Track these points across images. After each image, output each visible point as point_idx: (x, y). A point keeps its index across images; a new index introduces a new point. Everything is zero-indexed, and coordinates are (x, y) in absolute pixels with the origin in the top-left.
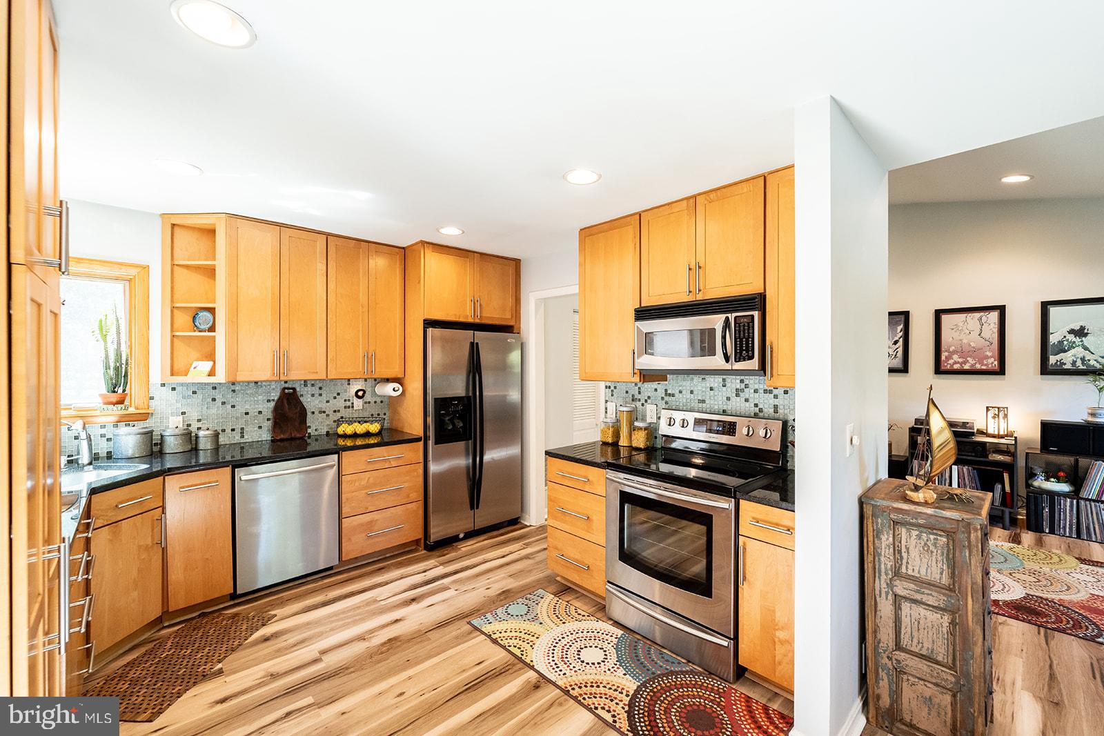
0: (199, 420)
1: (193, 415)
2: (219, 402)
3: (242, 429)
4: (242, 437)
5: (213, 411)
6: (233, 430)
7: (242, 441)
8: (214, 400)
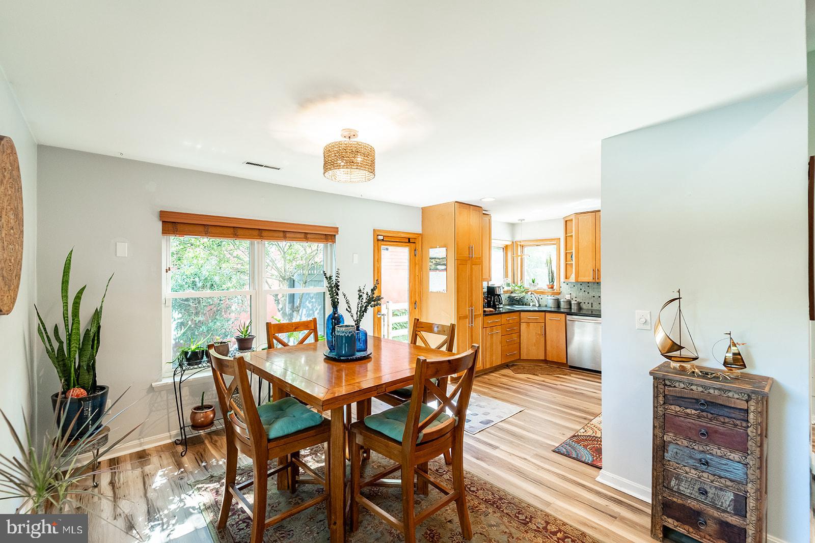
0: (576, 297)
1: (574, 295)
2: (583, 290)
3: (592, 303)
4: (592, 307)
5: (581, 294)
6: (588, 303)
7: (592, 308)
8: (581, 289)
